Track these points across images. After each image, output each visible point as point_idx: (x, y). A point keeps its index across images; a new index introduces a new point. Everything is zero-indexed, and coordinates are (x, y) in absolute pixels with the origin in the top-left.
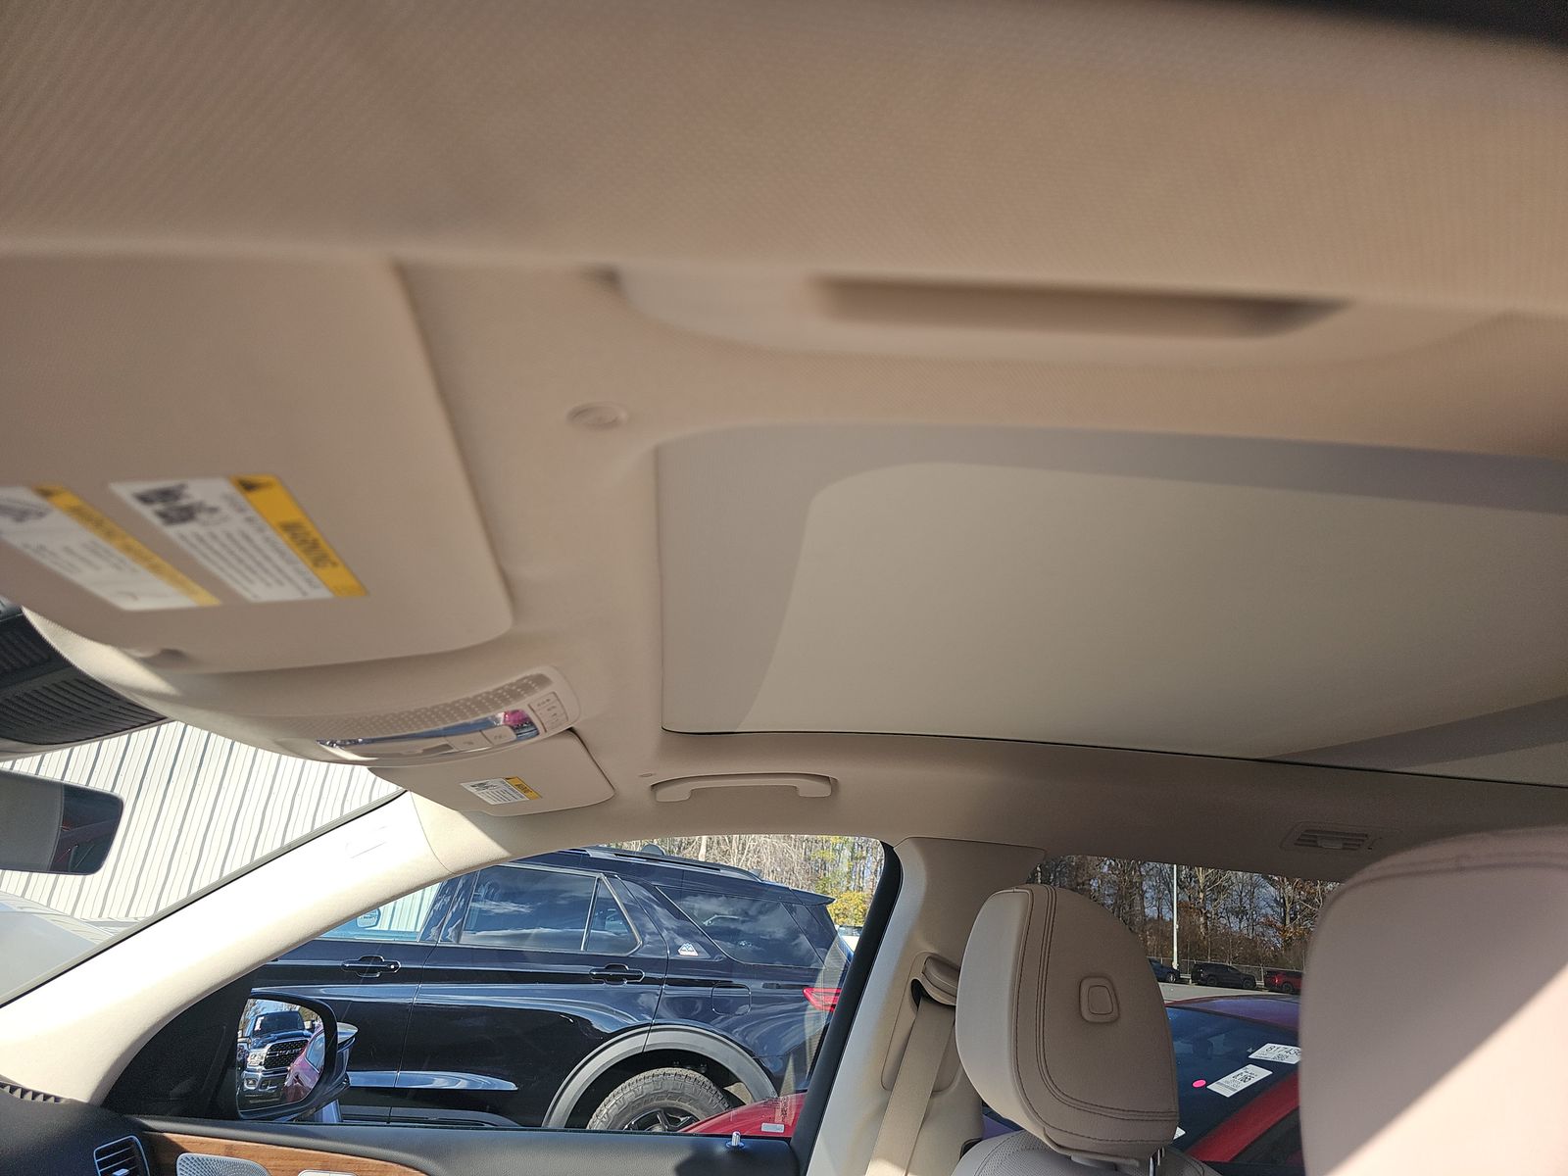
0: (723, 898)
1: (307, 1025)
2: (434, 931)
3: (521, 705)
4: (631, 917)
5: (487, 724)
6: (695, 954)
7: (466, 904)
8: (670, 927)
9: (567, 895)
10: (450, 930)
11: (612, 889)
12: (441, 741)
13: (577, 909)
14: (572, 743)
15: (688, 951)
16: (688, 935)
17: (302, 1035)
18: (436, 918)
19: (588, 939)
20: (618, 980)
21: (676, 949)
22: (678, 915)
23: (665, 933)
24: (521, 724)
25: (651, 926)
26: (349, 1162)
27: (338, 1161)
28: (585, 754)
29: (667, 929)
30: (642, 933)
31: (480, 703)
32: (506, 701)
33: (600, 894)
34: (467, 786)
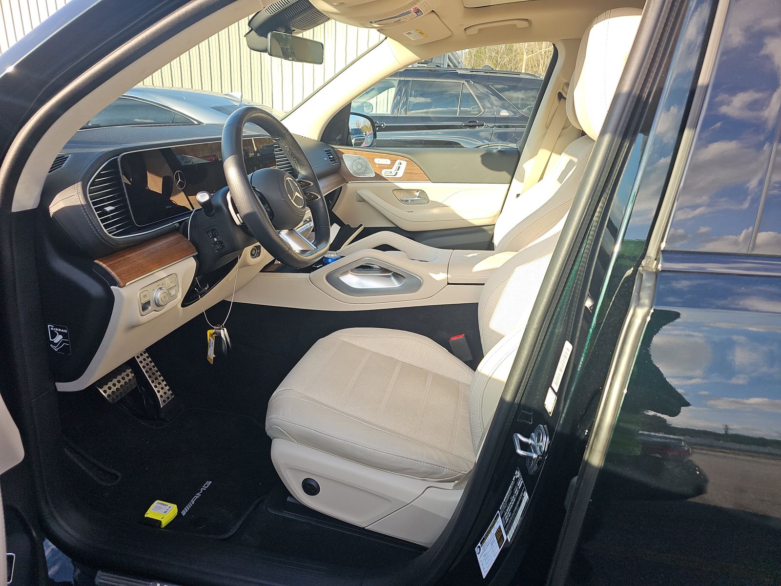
0: (523, 91)
1: (364, 134)
2: (396, 111)
3: (417, 6)
4: (480, 102)
5: (409, 13)
6: (507, 114)
7: (407, 99)
8: (497, 105)
9: (447, 93)
10: (402, 110)
11: (469, 88)
12: (398, 19)
13: (454, 99)
14: (434, 15)
15: (504, 113)
16: (504, 108)
17: (363, 136)
18: (395, 106)
19: (460, 112)
20: (474, 126)
21: (499, 112)
22: (501, 98)
23: (495, 108)
24: (418, 11)
25: (488, 105)
26: (387, 156)
27: (384, 156)
28: (439, 19)
29: (496, 106)
30: (484, 108)
31: (406, 7)
32: (413, 5)
33: (464, 91)
34: (405, 34)
